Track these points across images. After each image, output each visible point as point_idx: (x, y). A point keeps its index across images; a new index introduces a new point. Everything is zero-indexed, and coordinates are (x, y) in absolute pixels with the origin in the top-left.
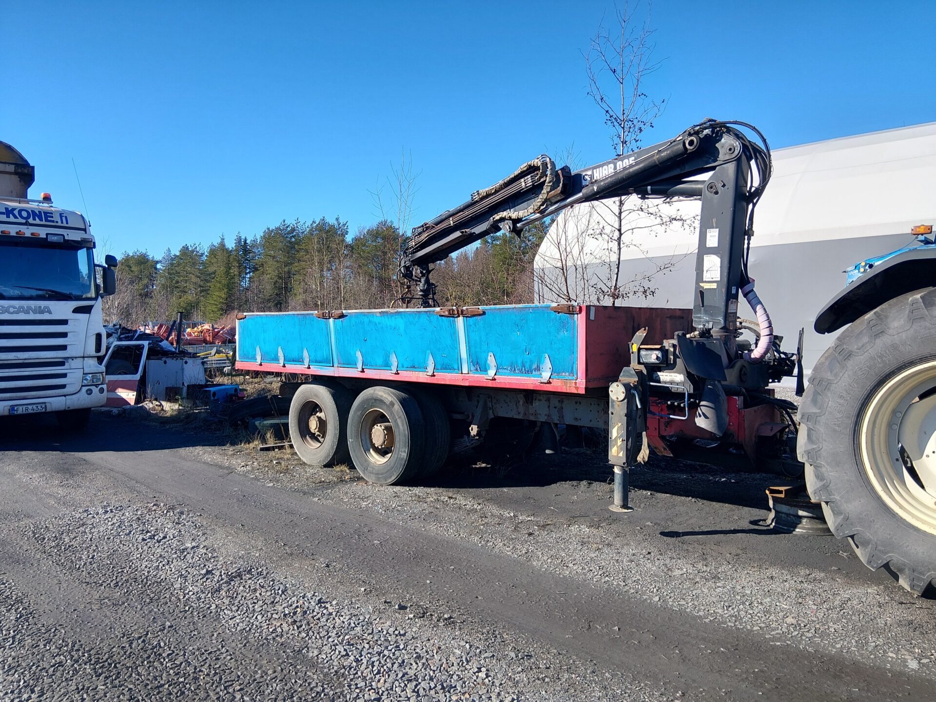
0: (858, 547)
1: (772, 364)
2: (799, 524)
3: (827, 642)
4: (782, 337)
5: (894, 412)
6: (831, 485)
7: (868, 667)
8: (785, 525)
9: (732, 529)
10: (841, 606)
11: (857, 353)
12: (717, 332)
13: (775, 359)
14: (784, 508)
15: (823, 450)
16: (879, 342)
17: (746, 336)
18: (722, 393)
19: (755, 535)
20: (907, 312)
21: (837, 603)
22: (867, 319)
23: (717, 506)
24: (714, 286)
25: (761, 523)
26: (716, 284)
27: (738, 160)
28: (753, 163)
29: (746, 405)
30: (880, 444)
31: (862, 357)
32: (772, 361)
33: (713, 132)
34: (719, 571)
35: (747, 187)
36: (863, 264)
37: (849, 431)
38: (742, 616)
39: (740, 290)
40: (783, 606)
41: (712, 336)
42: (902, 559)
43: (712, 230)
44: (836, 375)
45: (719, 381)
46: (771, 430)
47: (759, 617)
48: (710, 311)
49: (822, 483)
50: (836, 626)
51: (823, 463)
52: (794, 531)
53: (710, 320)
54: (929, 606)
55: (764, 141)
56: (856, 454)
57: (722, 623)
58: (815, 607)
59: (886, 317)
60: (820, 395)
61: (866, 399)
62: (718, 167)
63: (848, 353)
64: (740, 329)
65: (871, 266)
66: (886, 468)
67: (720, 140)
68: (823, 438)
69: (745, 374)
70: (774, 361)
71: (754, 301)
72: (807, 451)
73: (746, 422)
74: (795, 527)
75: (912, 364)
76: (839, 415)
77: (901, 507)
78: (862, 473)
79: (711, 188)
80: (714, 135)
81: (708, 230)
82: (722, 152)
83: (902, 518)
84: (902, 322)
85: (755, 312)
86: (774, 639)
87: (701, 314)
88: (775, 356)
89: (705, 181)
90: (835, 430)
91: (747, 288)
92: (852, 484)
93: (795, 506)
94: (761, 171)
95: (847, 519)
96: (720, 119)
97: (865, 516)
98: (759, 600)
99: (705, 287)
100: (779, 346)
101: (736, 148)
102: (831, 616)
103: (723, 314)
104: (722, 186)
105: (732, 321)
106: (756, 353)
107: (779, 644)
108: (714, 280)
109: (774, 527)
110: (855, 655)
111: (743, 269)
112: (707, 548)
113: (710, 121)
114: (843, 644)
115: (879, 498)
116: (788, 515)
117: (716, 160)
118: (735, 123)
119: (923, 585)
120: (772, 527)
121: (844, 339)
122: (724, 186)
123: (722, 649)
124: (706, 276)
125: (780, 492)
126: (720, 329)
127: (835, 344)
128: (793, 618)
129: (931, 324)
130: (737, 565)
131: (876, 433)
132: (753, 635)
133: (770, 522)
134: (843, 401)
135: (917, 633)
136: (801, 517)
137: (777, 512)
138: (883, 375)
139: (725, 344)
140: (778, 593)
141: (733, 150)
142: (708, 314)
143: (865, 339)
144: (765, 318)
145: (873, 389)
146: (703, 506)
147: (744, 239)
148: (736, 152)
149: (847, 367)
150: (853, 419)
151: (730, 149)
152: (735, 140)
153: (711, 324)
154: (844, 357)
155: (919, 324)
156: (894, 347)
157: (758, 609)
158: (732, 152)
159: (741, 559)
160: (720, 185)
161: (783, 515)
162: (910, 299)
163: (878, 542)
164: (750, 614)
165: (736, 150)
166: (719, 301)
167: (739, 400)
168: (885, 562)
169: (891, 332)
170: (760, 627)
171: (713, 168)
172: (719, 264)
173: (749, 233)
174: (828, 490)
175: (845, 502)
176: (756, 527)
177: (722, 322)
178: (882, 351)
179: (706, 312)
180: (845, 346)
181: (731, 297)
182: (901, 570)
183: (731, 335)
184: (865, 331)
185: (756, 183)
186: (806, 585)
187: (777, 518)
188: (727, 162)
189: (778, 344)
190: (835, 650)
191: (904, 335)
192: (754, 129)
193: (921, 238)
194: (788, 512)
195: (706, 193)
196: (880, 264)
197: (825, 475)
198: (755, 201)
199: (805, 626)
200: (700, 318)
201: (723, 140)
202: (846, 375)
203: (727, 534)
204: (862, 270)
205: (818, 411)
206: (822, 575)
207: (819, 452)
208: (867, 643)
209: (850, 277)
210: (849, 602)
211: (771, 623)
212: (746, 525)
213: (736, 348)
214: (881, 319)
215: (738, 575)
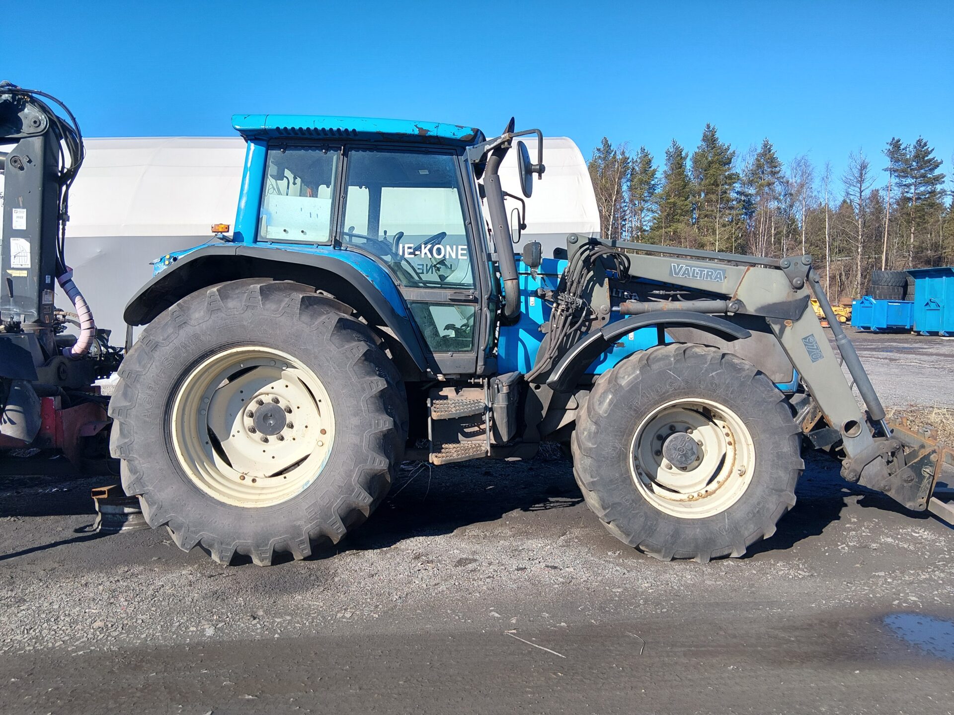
0: (174, 533)
1: (98, 359)
2: (125, 522)
3: (132, 636)
4: (110, 331)
5: (202, 398)
6: (144, 476)
7: (169, 648)
8: (112, 525)
9: (53, 542)
10: (153, 595)
11: (163, 343)
12: (30, 326)
13: (102, 353)
14: (110, 509)
15: (135, 442)
16: (182, 333)
17: (69, 330)
18: (33, 394)
19: (77, 543)
20: (206, 304)
21: (149, 593)
22: (170, 311)
23: (40, 520)
24: (24, 274)
25: (87, 529)
26: (26, 272)
27: (46, 135)
28: (63, 142)
29: (65, 405)
30: (190, 431)
31: (167, 348)
32: (98, 356)
33: (14, 98)
34: (27, 592)
35: (58, 166)
36: (168, 257)
37: (159, 421)
38: (44, 635)
39: (56, 280)
40: (93, 611)
41: (23, 331)
42: (212, 535)
43: (18, 210)
44: (144, 367)
45: (29, 381)
46: (94, 429)
47: (63, 631)
48: (20, 302)
49: (136, 476)
50: (144, 617)
51: (135, 456)
52: (121, 530)
53: (20, 312)
54: (235, 572)
55: (74, 119)
56: (167, 443)
57: (20, 650)
58: (126, 603)
59: (189, 309)
60: (130, 387)
61: (173, 388)
62: (22, 140)
63: (155, 344)
64: (64, 322)
65: (175, 259)
66: (196, 452)
67: (23, 109)
68: (135, 430)
69: (64, 371)
70: (101, 357)
71: (72, 292)
72: (119, 446)
73: (64, 424)
74: (122, 526)
75: (212, 352)
76: (148, 406)
77: (210, 486)
78: (173, 461)
79: (15, 162)
80: (15, 103)
81: (14, 210)
82: (25, 123)
83: (210, 497)
84: (202, 313)
85: (74, 304)
86: (78, 648)
87: (10, 305)
88: (101, 350)
89: (7, 153)
90: (145, 422)
91: (64, 278)
92: (164, 472)
93: (121, 504)
94: (72, 151)
95: (160, 507)
96: (21, 85)
97: (177, 501)
98: (67, 612)
99: (13, 275)
100: (107, 341)
101: (42, 122)
102: (141, 607)
103: (36, 305)
104: (28, 162)
105: (48, 314)
106: (77, 349)
107: (81, 652)
108: (24, 267)
109: (100, 530)
110: (159, 639)
111: (59, 256)
112: (18, 570)
113: (8, 85)
114: (148, 633)
115: (190, 481)
116: (114, 515)
117: (19, 132)
118: (40, 93)
119: (230, 554)
120: (98, 530)
121: (151, 330)
122: (30, 161)
123: (13, 680)
124: (14, 263)
125: (103, 493)
126: (35, 322)
127: (142, 336)
128: (101, 621)
129: (226, 315)
130: (50, 581)
131: (185, 420)
132: (54, 652)
133: (97, 526)
134: (152, 392)
135: (219, 600)
136: (127, 514)
137: (102, 514)
138: (188, 364)
139: (40, 339)
140: (90, 599)
141: (38, 123)
142: (19, 306)
143: (170, 330)
144: (85, 310)
145: (180, 378)
146: (23, 523)
147: (59, 224)
148: (42, 126)
149: (154, 358)
150: (163, 409)
151: (35, 122)
152: (40, 113)
153: (22, 317)
154: (151, 348)
155: (217, 315)
156: (196, 337)
157: (64, 621)
158: (37, 125)
159: (56, 573)
160: (25, 160)
161: (109, 516)
162: (208, 292)
163: (190, 524)
164: (54, 630)
165: (42, 124)
166: (31, 291)
167: (56, 401)
168: (197, 541)
169: (192, 322)
170: (63, 641)
171: (16, 140)
172: (28, 250)
173: (63, 217)
174: (141, 483)
175: (158, 491)
176: (81, 535)
177: (36, 314)
178: (185, 341)
179: (16, 304)
180: (151, 338)
181: (45, 287)
182: (211, 546)
183: (47, 330)
184: (170, 322)
185: (68, 165)
186: (121, 583)
187: (104, 522)
188: (31, 135)
189: (105, 339)
190: (139, 641)
191: (204, 326)
192: (61, 104)
193: (220, 235)
194: (114, 512)
195: (9, 166)
196: (184, 258)
197: (138, 467)
198: (68, 182)
199: (112, 626)
200: (9, 310)
201: (26, 110)
202: (154, 366)
203: (45, 549)
204: (167, 262)
205: (128, 404)
206: (141, 568)
207: (131, 445)
208: (171, 625)
209: (156, 269)
210: (162, 589)
211: (76, 633)
212: (69, 534)
213: (54, 344)
214: (183, 311)
215: (48, 592)
